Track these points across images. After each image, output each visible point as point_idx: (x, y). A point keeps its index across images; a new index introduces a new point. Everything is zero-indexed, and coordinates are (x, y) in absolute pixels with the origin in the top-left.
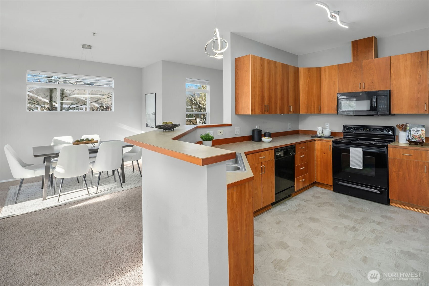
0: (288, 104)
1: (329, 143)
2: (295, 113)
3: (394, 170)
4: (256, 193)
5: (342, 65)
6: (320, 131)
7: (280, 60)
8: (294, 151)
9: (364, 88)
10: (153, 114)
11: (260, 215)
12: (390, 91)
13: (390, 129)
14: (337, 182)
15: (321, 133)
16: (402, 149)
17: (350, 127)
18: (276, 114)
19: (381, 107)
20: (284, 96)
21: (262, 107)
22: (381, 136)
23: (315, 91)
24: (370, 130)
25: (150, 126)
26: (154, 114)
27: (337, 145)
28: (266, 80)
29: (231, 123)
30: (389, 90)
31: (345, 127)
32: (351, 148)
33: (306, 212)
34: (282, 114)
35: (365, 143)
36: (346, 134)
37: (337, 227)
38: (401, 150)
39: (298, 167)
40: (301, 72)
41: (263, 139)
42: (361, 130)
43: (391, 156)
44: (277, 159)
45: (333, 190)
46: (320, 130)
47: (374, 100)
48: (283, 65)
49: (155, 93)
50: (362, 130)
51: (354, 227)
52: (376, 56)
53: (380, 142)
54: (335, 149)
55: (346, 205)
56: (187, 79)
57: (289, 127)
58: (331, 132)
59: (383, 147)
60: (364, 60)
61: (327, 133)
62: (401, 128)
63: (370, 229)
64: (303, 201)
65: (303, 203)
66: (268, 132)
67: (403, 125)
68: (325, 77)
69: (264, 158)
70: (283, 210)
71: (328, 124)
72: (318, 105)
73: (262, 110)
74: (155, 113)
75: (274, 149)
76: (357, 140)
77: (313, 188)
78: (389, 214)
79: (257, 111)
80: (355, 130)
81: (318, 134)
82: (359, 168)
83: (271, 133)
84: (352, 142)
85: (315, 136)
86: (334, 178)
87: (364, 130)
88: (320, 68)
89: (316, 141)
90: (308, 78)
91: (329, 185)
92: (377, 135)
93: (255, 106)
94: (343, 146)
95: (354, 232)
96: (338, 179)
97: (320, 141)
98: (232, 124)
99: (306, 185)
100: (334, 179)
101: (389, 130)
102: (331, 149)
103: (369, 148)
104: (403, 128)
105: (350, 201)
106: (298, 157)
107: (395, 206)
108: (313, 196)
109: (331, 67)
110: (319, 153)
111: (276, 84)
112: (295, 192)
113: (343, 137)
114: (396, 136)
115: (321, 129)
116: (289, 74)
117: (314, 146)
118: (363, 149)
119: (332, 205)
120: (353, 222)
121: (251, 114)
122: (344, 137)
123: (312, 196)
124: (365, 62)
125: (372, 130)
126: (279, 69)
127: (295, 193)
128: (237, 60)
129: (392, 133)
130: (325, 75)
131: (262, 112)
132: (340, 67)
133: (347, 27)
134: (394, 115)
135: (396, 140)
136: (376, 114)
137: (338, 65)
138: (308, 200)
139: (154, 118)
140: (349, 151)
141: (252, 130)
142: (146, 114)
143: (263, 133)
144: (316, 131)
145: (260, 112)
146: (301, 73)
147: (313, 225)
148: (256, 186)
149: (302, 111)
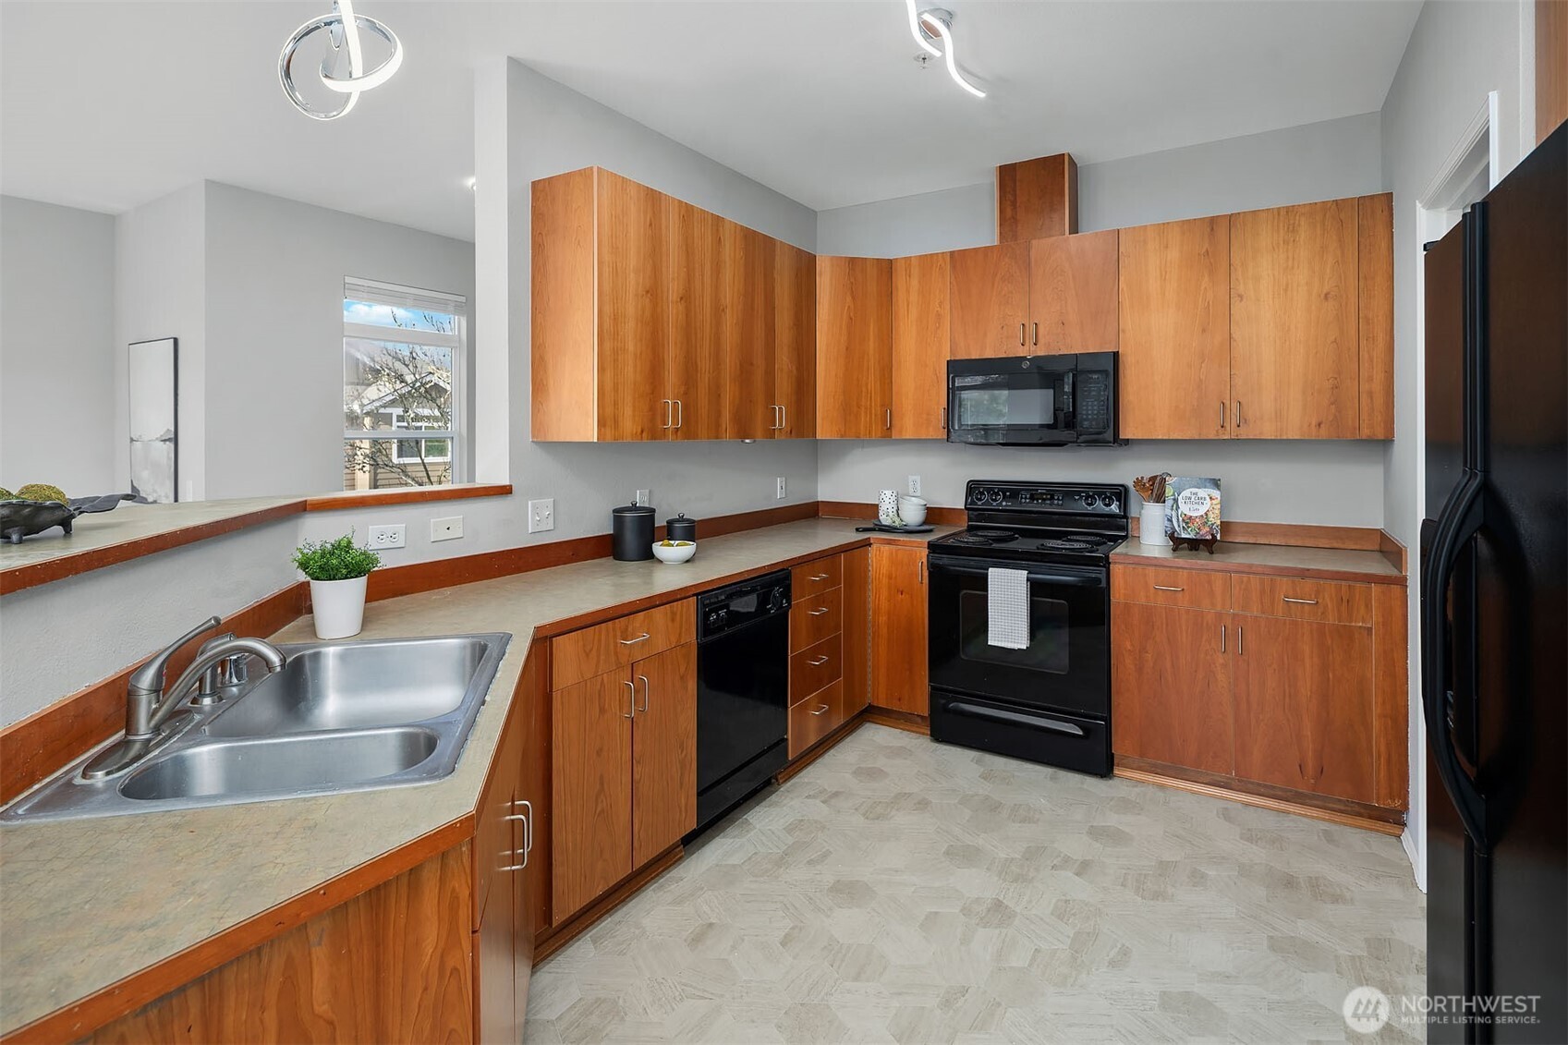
0: (770, 398)
1: (918, 552)
2: (798, 436)
3: (1129, 648)
4: (603, 811)
5: (963, 254)
6: (890, 506)
7: (740, 214)
8: (787, 594)
9: (1035, 344)
10: (165, 441)
11: (624, 909)
12: (1116, 355)
13: (1115, 494)
14: (943, 701)
15: (891, 514)
16: (1154, 568)
17: (989, 490)
18: (717, 438)
19: (1087, 415)
20: (752, 364)
21: (652, 409)
22: (1087, 518)
23: (871, 352)
24: (1052, 498)
25: (150, 500)
26: (169, 440)
27: (945, 560)
28: (673, 289)
29: (507, 482)
30: (1114, 353)
31: (974, 488)
32: (990, 569)
33: (825, 855)
34: (747, 441)
35: (1038, 549)
36: (976, 516)
37: (936, 913)
38: (1151, 571)
39: (800, 658)
40: (821, 271)
41: (660, 549)
42: (1023, 500)
43: (1119, 593)
44: (710, 638)
45: (931, 735)
46: (887, 500)
47: (1067, 388)
48: (750, 237)
49: (176, 341)
50: (1026, 498)
51: (998, 905)
52: (1074, 229)
53: (1084, 541)
54: (936, 572)
55: (972, 796)
56: (348, 280)
57: (778, 492)
58: (928, 508)
59: (1095, 562)
60: (1035, 239)
61: (912, 514)
62: (1148, 489)
63: (1054, 901)
64: (818, 801)
65: (818, 810)
66: (681, 519)
67: (1153, 479)
68: (908, 294)
69: (644, 643)
70: (731, 861)
71: (918, 478)
72: (882, 406)
73: (652, 420)
74: (173, 436)
75: (694, 595)
76: (1012, 539)
77: (859, 732)
78: (1113, 820)
79: (629, 425)
80: (1005, 497)
81: (881, 518)
82: (1016, 646)
83: (694, 521)
84: (995, 546)
85: (872, 526)
86: (933, 688)
87: (1032, 498)
88: (890, 261)
89: (874, 546)
90: (849, 299)
91: (918, 716)
92: (1073, 517)
93: (616, 404)
94: (962, 562)
95: (997, 931)
96: (947, 690)
97: (887, 547)
98: (511, 486)
99: (835, 725)
100: (935, 692)
101: (1110, 498)
102: (926, 574)
103: (1050, 568)
104: (1152, 490)
105: (985, 777)
106: (802, 615)
107: (1130, 779)
108: (858, 772)
109: (927, 261)
110: (884, 594)
111: (718, 311)
112: (786, 766)
113: (964, 526)
114: (1132, 518)
115: (893, 498)
116: (776, 276)
117: (867, 565)
118: (1029, 573)
119: (923, 805)
120: (996, 878)
121: (596, 440)
122: (968, 525)
123: (855, 773)
124: (1039, 246)
125: (1058, 499)
126: (731, 252)
127: (790, 769)
128: (541, 190)
129: (1120, 508)
130: (908, 291)
131: (652, 431)
132: (958, 259)
133: (981, 95)
134: (1127, 442)
135: (1130, 533)
136: (1072, 440)
137: (952, 253)
138: (836, 794)
139: (169, 458)
140: (982, 583)
141: (615, 511)
142: (132, 440)
143: (660, 521)
144: (876, 507)
145: (642, 432)
146: (820, 275)
147: (845, 922)
148: (601, 778)
149: (824, 428)
